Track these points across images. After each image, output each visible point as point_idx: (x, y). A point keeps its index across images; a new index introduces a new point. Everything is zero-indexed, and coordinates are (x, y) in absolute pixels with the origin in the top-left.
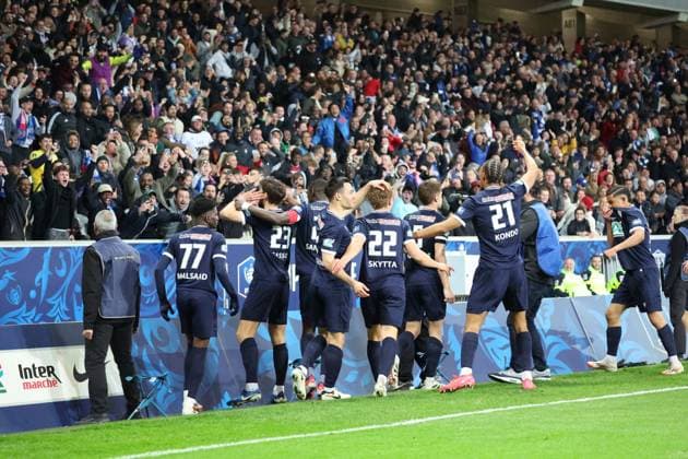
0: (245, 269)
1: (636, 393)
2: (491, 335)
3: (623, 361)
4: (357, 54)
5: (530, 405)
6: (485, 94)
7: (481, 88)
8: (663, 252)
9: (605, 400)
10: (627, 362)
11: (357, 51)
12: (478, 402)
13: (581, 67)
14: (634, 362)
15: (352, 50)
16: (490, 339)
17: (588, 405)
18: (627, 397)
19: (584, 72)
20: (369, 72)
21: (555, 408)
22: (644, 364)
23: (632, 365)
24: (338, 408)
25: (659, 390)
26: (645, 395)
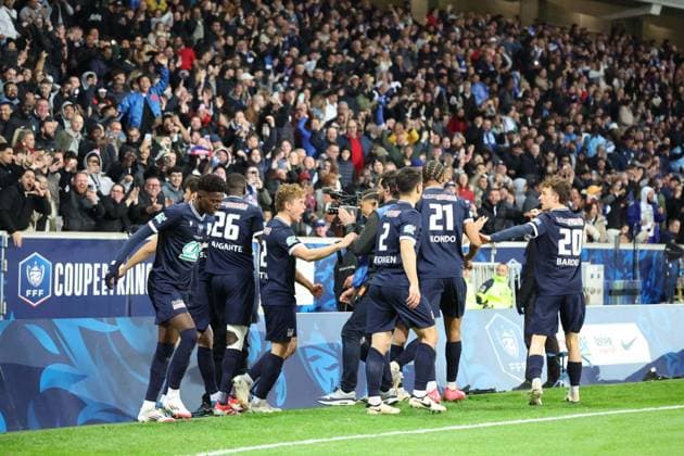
0: (29, 267)
1: (481, 425)
2: (317, 352)
3: (469, 387)
4: (169, 19)
5: (359, 436)
6: (319, 71)
7: (314, 63)
8: (519, 261)
9: (446, 432)
10: (472, 389)
11: (169, 15)
12: (299, 431)
13: (432, 44)
14: (481, 388)
15: (164, 13)
16: (315, 358)
17: (426, 437)
18: (471, 429)
19: (435, 50)
20: (183, 41)
21: (387, 440)
22: (492, 391)
23: (477, 392)
24: (134, 435)
25: (509, 422)
26: (493, 427)
